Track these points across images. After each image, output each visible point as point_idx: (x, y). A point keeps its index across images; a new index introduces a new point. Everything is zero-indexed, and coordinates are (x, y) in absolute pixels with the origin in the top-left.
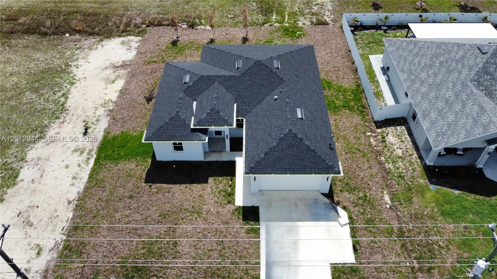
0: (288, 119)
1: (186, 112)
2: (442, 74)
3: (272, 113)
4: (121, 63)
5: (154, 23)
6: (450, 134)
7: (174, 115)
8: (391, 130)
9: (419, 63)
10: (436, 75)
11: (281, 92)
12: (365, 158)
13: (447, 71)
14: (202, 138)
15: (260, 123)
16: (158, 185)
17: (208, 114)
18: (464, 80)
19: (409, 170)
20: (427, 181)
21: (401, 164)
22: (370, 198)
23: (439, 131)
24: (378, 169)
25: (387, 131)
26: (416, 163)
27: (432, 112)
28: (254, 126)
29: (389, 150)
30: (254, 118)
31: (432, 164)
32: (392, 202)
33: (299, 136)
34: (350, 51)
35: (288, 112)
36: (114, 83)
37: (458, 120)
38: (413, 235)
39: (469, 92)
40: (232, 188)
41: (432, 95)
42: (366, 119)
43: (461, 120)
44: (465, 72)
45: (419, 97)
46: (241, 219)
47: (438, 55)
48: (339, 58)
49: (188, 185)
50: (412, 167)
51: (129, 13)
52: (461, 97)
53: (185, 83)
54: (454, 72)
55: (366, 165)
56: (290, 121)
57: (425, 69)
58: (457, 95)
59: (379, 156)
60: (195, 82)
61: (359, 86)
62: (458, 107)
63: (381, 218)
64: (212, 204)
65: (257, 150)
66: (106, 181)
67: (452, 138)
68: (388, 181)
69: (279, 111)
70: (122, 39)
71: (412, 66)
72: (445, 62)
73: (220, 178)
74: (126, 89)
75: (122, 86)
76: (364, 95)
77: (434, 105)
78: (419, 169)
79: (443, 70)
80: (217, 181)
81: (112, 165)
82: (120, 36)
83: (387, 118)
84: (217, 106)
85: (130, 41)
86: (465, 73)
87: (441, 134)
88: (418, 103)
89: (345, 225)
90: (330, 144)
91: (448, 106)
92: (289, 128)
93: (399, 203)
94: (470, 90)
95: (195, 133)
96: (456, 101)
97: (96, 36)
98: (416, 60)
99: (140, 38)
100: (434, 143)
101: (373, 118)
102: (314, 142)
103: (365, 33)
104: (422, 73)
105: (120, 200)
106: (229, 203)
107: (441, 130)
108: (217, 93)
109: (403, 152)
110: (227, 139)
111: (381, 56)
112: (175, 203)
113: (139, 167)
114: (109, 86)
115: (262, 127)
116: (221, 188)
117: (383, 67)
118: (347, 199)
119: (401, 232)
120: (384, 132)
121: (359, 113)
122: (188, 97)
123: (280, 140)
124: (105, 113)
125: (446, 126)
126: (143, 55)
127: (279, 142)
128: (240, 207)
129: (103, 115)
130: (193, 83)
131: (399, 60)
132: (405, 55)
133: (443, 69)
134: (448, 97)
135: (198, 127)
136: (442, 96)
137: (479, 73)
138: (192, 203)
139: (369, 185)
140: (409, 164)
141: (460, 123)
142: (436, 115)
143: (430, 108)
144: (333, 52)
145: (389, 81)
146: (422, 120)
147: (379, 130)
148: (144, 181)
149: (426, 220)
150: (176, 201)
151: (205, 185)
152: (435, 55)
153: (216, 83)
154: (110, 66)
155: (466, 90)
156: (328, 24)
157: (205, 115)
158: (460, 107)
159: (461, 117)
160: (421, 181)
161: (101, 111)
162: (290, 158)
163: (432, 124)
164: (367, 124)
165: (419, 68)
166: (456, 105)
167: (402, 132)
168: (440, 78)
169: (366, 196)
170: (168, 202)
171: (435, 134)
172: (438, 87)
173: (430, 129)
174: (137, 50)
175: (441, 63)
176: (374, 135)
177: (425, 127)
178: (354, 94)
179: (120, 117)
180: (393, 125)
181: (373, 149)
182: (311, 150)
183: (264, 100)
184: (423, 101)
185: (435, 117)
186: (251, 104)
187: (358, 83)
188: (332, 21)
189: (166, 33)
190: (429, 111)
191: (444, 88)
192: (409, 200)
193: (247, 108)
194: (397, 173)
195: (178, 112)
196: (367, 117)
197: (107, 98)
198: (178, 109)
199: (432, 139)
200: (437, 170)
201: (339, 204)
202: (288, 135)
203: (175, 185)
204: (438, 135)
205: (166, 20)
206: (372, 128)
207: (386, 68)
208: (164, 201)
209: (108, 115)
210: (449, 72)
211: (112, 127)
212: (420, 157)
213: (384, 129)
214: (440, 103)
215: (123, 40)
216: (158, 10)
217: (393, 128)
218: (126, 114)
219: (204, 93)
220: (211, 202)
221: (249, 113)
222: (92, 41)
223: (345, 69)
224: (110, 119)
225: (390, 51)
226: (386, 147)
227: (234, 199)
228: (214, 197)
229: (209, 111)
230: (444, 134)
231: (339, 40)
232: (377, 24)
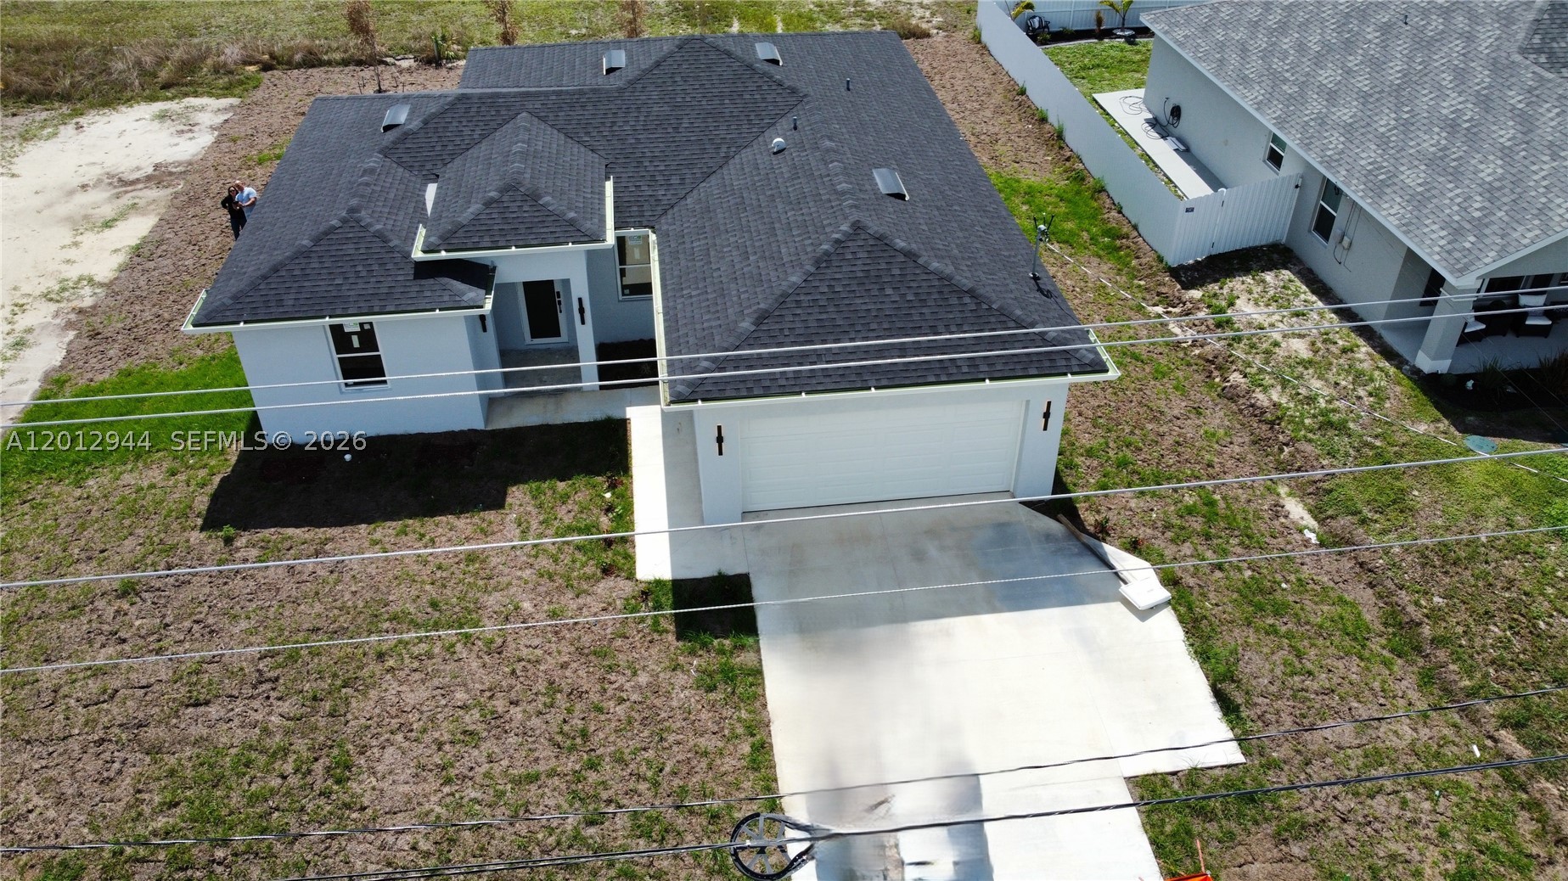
0: (843, 193)
1: (389, 213)
2: (1399, 56)
3: (769, 193)
4: (150, 170)
5: (291, 57)
6: (1506, 218)
7: (334, 222)
8: (1243, 287)
9: (1301, 48)
10: (1376, 65)
11: (795, 128)
12: (1165, 380)
13: (1417, 46)
14: (465, 298)
15: (722, 228)
16: (266, 533)
17: (488, 204)
18: (1494, 55)
19: (1359, 398)
20: (1444, 424)
21: (1316, 384)
22: (1228, 507)
23: (1457, 218)
24: (1225, 415)
25: (1225, 291)
26: (1377, 373)
27: (1402, 169)
28: (695, 245)
29: (1253, 346)
30: (692, 220)
31: (1443, 366)
32: (1321, 522)
33: (900, 244)
34: (1023, 92)
35: (836, 175)
36: (111, 227)
37: (1523, 169)
38: (1460, 629)
39: (1530, 83)
40: (620, 516)
41: (1382, 123)
42: (1134, 268)
43: (1534, 168)
44: (1487, 36)
45: (1336, 140)
46: (667, 631)
47: (1364, 11)
48: (988, 113)
49: (411, 522)
50: (1369, 388)
51: (196, 41)
52: (1502, 103)
53: (388, 128)
54: (1444, 42)
55: (1178, 406)
56: (852, 199)
57: (1330, 59)
58: (1485, 102)
59: (1216, 373)
60: (434, 116)
61: (1080, 178)
62: (1502, 132)
63: (1299, 580)
64: (526, 582)
65: (718, 311)
66: (20, 550)
67: (1521, 229)
68: (1281, 450)
69: (796, 182)
70: (159, 106)
71: (1276, 60)
72: (1401, 24)
73: (561, 486)
74: (160, 243)
75: (145, 233)
76: (1108, 201)
77: (1403, 149)
78: (1398, 389)
79: (1400, 47)
80: (547, 498)
81: (56, 489)
82: (152, 99)
83: (1214, 253)
84: (526, 176)
85: (190, 110)
86: (1491, 33)
87: (1468, 226)
88: (1337, 157)
89: (1155, 609)
90: (1036, 278)
91: (1464, 139)
92: (852, 219)
93: (1355, 519)
94: (1530, 75)
95: (431, 281)
96: (1490, 117)
97: (57, 105)
98: (1286, 41)
99: (235, 101)
100: (1452, 262)
101: (1160, 259)
102: (967, 266)
103: (1061, 49)
104: (1321, 72)
105: (73, 608)
106: (607, 571)
107: (1463, 214)
108: (528, 142)
109: (1313, 344)
110: (583, 322)
111: (1141, 92)
112: (347, 596)
113: (182, 477)
114: (89, 239)
115: (732, 240)
116: (568, 520)
117: (1155, 119)
118: (1136, 514)
119: (1401, 626)
120: (1215, 295)
121: (1101, 253)
122: (401, 170)
123: (817, 262)
124: (58, 321)
125: (1478, 198)
126: (239, 142)
127: (813, 270)
128: (659, 583)
129: (44, 327)
130: (426, 122)
131: (1218, 56)
132: (1237, 38)
133: (1399, 42)
134: (1452, 112)
135: (443, 255)
136: (1425, 115)
137: (1541, 27)
138: (428, 587)
139: (1210, 465)
140: (1350, 378)
141: (1536, 177)
142: (1422, 175)
143: (1392, 161)
144: (960, 97)
145: (1186, 152)
146: (1369, 201)
147: (1196, 294)
148: (200, 521)
149: (1496, 562)
150: (354, 589)
151: (491, 515)
152: (1353, 14)
153: (524, 114)
154: (99, 181)
155: (1513, 80)
156: (928, 36)
157: (475, 207)
158: (1512, 131)
159: (1532, 159)
160: (1422, 428)
161: (40, 314)
162: (874, 326)
163: (1416, 203)
164: (1142, 283)
165: (1304, 60)
166: (1494, 128)
167: (1284, 287)
168: (1398, 68)
169: (1211, 504)
170: (312, 594)
171: (1443, 233)
172: (1399, 94)
173: (1415, 221)
174: (216, 133)
175: (1385, 29)
176: (1177, 310)
177: (1391, 219)
178: (1069, 201)
179: (120, 325)
180: (1246, 271)
181: (1186, 354)
182: (960, 292)
183: (731, 162)
184: (1352, 147)
185: (1420, 181)
186: (675, 180)
187: (1074, 170)
188: (939, 28)
189: (336, 83)
190: (1391, 168)
191: (1424, 92)
192: (1394, 502)
193: (660, 193)
194: (1314, 416)
195: (352, 210)
196: (1134, 262)
197: (73, 273)
198: (354, 202)
199: (1437, 249)
200: (1470, 384)
201: (1109, 535)
202: (850, 244)
203: (349, 528)
204: (1457, 233)
205: (337, 48)
206: (1164, 290)
207: (1164, 115)
208: (294, 593)
209: (69, 325)
210: (1423, 44)
211: (81, 363)
212: (1388, 354)
213: (1214, 287)
214: (1426, 137)
215: (166, 107)
216: (307, 29)
217: (1249, 279)
218: (147, 315)
219: (470, 151)
220: (520, 578)
221: (670, 212)
222: (37, 118)
223: (1017, 139)
224: (78, 336)
225: (1176, 41)
226: (1238, 339)
227: (630, 558)
228: (536, 557)
229: (493, 194)
230: (1479, 226)
231: (976, 70)
232: (1099, 21)
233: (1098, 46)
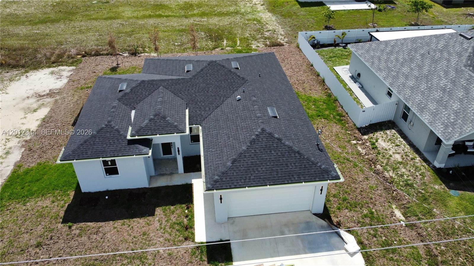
0: (259, 117)
1: (120, 122)
2: (427, 65)
3: (236, 115)
4: (48, 92)
5: (91, 53)
6: (461, 123)
7: (103, 126)
8: (380, 135)
9: (397, 60)
10: (420, 67)
11: (244, 92)
12: (357, 168)
13: (432, 62)
14: (143, 151)
15: (222, 127)
16: (82, 224)
17: (151, 120)
18: (456, 67)
19: (417, 176)
20: (443, 186)
21: (404, 170)
22: (377, 214)
23: (446, 121)
24: (376, 180)
25: (375, 136)
26: (422, 167)
27: (429, 103)
28: (213, 132)
29: (384, 156)
30: (213, 123)
31: (442, 166)
32: (406, 218)
33: (276, 136)
34: (312, 66)
35: (257, 110)
36: (36, 111)
37: (466, 106)
39: (468, 77)
40: (190, 219)
41: (422, 87)
42: (347, 127)
43: (470, 106)
44: (454, 60)
45: (408, 92)
46: (205, 261)
47: (416, 49)
48: (302, 73)
49: (126, 220)
50: (420, 172)
51: (63, 46)
52: (459, 83)
53: (120, 91)
54: (441, 61)
55: (361, 177)
56: (261, 120)
57: (406, 64)
58: (454, 82)
59: (372, 165)
60: (134, 88)
61: (330, 95)
62: (459, 93)
63: (400, 240)
64: (161, 243)
65: (220, 158)
66: (6, 228)
67: (466, 127)
68: (393, 193)
69: (244, 112)
70: (51, 69)
71: (389, 63)
72: (427, 54)
73: (172, 207)
74: (51, 117)
75: (46, 114)
76: (338, 104)
77: (429, 97)
78: (429, 173)
79: (427, 62)
80: (168, 212)
81: (17, 206)
82: (49, 67)
83: (371, 123)
84: (162, 110)
85: (60, 71)
86: (455, 59)
87: (450, 124)
88: (408, 98)
89: (355, 253)
90: (318, 145)
91: (448, 95)
92: (261, 127)
93: (417, 218)
94: (467, 74)
95: (133, 146)
96: (455, 88)
97: (20, 69)
98: (392, 57)
99: (74, 68)
100: (445, 136)
101: (355, 125)
102: (297, 142)
103: (323, 50)
104: (403, 68)
105: (22, 251)
106: (186, 239)
107: (448, 120)
108: (162, 98)
109: (402, 156)
110: (179, 154)
111: (348, 66)
112: (106, 247)
113: (56, 204)
114: (29, 116)
115: (225, 131)
116: (174, 220)
117: (352, 76)
118: (349, 218)
119: (431, 256)
120: (372, 138)
121: (337, 122)
122: (124, 106)
123: (251, 143)
124: (19, 145)
125: (453, 115)
126: (75, 82)
127: (249, 145)
128: (202, 243)
129: (15, 147)
130: (131, 90)
131: (372, 60)
132: (377, 55)
133: (427, 60)
134: (444, 85)
135: (137, 137)
136: (436, 85)
137: (470, 58)
138: (131, 244)
139: (371, 199)
140: (414, 169)
141: (470, 109)
142: (435, 106)
143: (426, 100)
144: (293, 67)
145: (362, 88)
146: (419, 113)
147: (366, 137)
148: (61, 220)
149: (461, 235)
150: (108, 245)
151: (150, 218)
152: (412, 49)
153: (161, 87)
154: (33, 95)
155: (462, 76)
156: (283, 45)
157: (146, 121)
158: (462, 93)
159: (469, 103)
160: (437, 187)
161: (14, 142)
162: (268, 164)
163: (433, 115)
164: (349, 132)
165: (398, 64)
166: (457, 92)
167: (393, 136)
168: (427, 69)
169: (372, 213)
170: (95, 246)
171: (442, 126)
172: (427, 78)
173: (433, 121)
174: (68, 79)
175: (423, 55)
176: (360, 142)
177: (426, 120)
178: (327, 104)
179: (38, 147)
180: (381, 130)
181: (363, 158)
183: (224, 102)
184: (413, 94)
185: (435, 108)
186: (207, 109)
187: (328, 93)
188: (287, 43)
189: (104, 61)
190: (425, 103)
191: (435, 78)
192: (428, 213)
193: (203, 113)
194: (403, 182)
195: (109, 122)
196: (347, 125)
197: (24, 128)
198: (109, 119)
199: (440, 132)
200: (451, 172)
201: (341, 226)
202: (261, 136)
203: (107, 223)
204: (446, 127)
205: (105, 50)
206: (356, 135)
207: (355, 75)
208: (90, 246)
209: (23, 146)
210: (435, 62)
211: (26, 160)
212: (425, 160)
213: (371, 135)
214: (436, 93)
215: (53, 70)
216: (97, 43)
217: (382, 133)
218: (46, 143)
219: (145, 100)
220: (159, 241)
221: (206, 119)
222: (15, 74)
223: (310, 82)
224: (25, 150)
225: (359, 55)
226: (379, 153)
227: (193, 234)
228: (164, 233)
229: (152, 117)
230: (453, 124)
231: (298, 57)
232: (335, 41)
233: (335, 49)
